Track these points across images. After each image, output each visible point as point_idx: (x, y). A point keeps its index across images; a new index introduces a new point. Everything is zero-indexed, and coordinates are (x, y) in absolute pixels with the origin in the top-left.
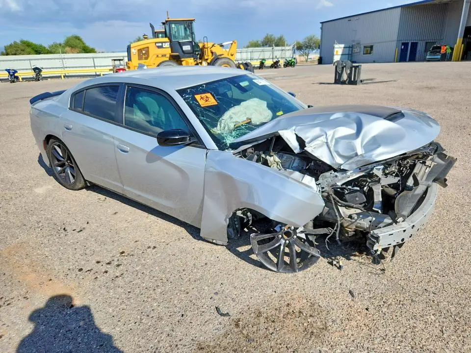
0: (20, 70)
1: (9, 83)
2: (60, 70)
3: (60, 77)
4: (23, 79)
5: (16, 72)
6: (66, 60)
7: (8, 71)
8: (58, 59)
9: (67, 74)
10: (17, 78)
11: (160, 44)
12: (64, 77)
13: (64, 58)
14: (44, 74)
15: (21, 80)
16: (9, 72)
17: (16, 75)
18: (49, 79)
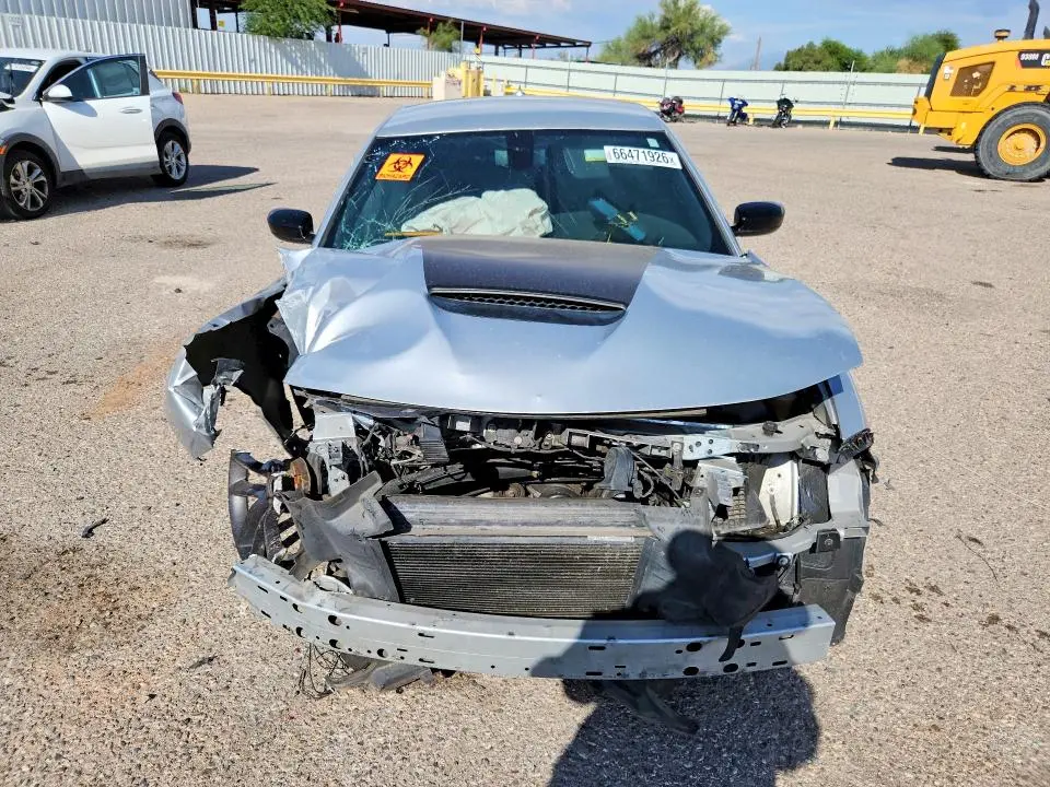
0: (752, 101)
1: (724, 125)
2: (833, 107)
3: (827, 123)
4: (755, 120)
5: (745, 104)
6: (856, 86)
7: (732, 100)
8: (840, 83)
9: (844, 120)
10: (744, 117)
11: (1035, 57)
12: (836, 124)
13: (854, 83)
14: (796, 114)
15: (751, 122)
16: (733, 105)
17: (744, 110)
18: (800, 127)
